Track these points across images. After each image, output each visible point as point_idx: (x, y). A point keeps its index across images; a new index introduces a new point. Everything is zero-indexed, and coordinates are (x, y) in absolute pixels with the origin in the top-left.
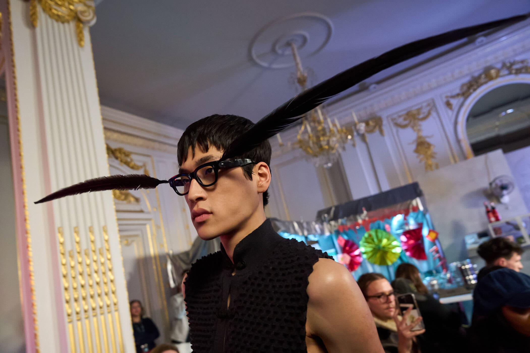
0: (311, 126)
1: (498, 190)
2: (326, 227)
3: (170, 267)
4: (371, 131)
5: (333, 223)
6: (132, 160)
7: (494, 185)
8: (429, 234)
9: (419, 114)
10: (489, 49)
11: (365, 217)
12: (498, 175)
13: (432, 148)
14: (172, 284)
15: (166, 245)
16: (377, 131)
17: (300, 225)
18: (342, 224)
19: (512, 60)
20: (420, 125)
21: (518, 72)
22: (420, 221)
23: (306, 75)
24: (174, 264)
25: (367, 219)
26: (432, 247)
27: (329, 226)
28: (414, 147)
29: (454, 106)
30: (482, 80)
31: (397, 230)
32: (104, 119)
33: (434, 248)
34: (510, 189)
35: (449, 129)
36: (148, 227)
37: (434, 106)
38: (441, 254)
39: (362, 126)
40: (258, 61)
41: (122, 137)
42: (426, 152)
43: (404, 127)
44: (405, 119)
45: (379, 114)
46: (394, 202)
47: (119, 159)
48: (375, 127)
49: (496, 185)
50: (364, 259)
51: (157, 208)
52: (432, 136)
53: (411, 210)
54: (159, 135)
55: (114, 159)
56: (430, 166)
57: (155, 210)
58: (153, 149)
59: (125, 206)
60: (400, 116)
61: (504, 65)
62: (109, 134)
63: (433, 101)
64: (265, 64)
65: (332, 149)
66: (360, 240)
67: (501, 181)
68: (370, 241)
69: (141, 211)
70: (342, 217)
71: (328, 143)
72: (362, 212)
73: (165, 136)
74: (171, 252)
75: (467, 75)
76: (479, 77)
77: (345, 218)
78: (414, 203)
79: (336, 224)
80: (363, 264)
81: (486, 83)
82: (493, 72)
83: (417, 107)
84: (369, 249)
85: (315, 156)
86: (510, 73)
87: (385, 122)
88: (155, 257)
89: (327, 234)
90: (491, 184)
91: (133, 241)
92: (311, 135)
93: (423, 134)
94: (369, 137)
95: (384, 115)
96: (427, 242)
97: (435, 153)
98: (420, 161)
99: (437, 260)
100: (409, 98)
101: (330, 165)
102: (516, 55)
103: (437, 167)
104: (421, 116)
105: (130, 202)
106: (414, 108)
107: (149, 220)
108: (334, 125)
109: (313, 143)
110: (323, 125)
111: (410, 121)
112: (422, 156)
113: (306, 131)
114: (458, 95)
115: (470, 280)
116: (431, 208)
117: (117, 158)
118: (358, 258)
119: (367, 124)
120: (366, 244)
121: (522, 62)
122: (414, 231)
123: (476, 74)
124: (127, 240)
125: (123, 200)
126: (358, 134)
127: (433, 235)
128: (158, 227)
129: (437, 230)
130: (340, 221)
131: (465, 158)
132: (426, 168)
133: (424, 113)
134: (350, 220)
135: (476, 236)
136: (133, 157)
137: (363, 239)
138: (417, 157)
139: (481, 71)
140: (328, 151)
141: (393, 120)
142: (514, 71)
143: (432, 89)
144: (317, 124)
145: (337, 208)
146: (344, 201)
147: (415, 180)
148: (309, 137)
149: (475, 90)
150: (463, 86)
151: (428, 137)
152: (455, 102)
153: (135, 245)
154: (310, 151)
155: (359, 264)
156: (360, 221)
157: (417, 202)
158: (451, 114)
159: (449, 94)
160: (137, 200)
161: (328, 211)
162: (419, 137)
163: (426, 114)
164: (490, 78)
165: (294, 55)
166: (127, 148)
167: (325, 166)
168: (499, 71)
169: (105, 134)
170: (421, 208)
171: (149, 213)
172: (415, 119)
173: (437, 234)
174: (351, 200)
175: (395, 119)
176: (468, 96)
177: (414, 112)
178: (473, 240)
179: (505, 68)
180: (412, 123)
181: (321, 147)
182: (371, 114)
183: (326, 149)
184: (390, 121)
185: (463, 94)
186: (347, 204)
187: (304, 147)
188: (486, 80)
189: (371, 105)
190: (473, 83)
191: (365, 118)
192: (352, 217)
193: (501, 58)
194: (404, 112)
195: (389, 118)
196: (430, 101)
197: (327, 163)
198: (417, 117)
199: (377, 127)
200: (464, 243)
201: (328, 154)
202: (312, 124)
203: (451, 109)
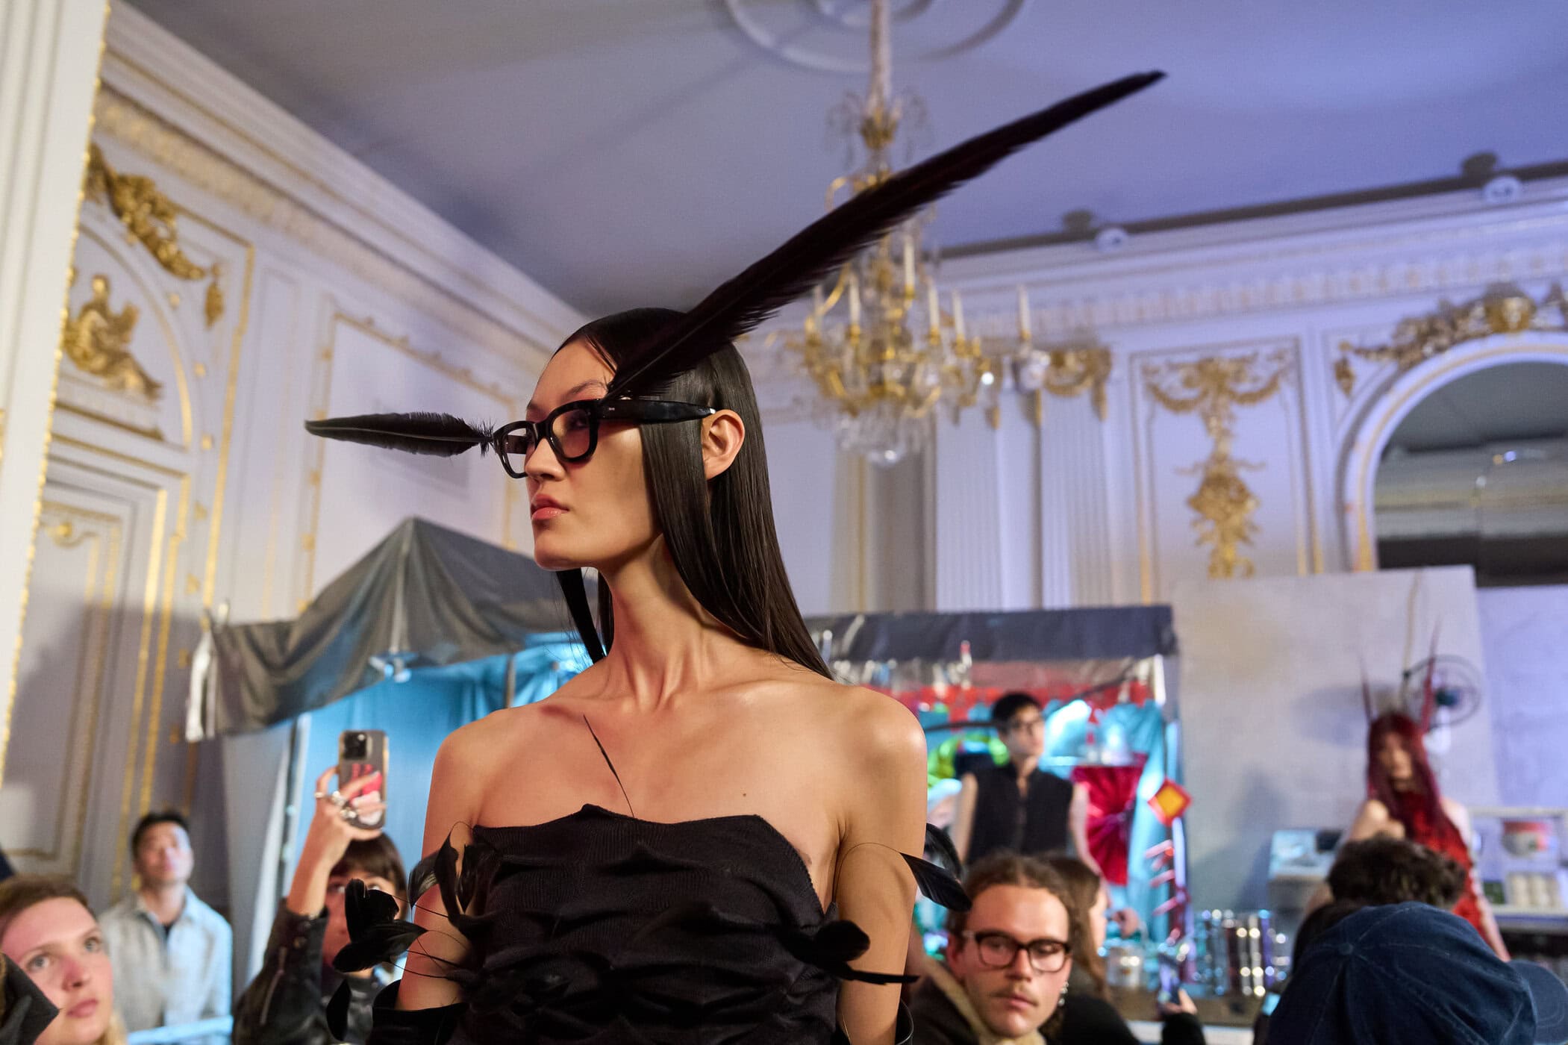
0: (863, 299)
3: (202, 662)
4: (1063, 391)
5: (843, 666)
6: (173, 237)
7: (1416, 683)
8: (1158, 794)
9: (1238, 376)
10: (1523, 224)
11: (962, 676)
13: (1250, 504)
14: (194, 731)
15: (208, 587)
16: (1085, 392)
18: (875, 680)
20: (1231, 417)
22: (1141, 746)
23: (896, 114)
24: (220, 653)
25: (966, 685)
26: (1159, 842)
28: (1191, 485)
29: (1357, 386)
30: (1471, 325)
31: (1056, 754)
32: (111, 52)
33: (1166, 845)
34: (1466, 706)
35: (1324, 459)
36: (162, 496)
37: (1297, 365)
38: (1178, 875)
39: (1038, 362)
40: (740, 15)
41: (162, 141)
42: (1228, 516)
43: (1178, 406)
44: (1188, 383)
45: (1105, 339)
46: (1077, 651)
47: (127, 219)
48: (1080, 379)
49: (1425, 682)
51: (213, 441)
52: (1262, 466)
53: (1124, 694)
54: (305, 176)
55: (105, 210)
56: (1228, 568)
57: (207, 444)
58: (266, 220)
59: (96, 396)
60: (1173, 367)
61: (1555, 294)
62: (115, 112)
63: (1297, 343)
64: (762, 36)
65: (918, 402)
67: (1443, 673)
69: (155, 435)
70: (883, 658)
71: (906, 381)
72: (957, 658)
73: (324, 189)
74: (221, 612)
75: (1428, 291)
76: (1466, 311)
77: (892, 663)
78: (1142, 669)
79: (854, 677)
81: (1483, 335)
82: (1514, 307)
83: (1238, 352)
85: (852, 409)
87: (1118, 372)
88: (157, 618)
90: (1407, 675)
91: (89, 534)
92: (856, 330)
93: (1235, 449)
94: (1048, 405)
95: (1122, 347)
96: (1145, 820)
97: (1254, 528)
98: (1199, 543)
99: (1163, 890)
100: (1220, 314)
101: (891, 456)
103: (1250, 571)
104: (1245, 387)
105: (122, 386)
106: (1228, 354)
107: (177, 474)
108: (948, 321)
109: (856, 360)
110: (909, 304)
111: (1205, 394)
112: (1208, 526)
113: (842, 309)
114: (1382, 350)
115: (1251, 980)
116: (1189, 707)
117: (119, 212)
119: (1058, 361)
122: (1110, 772)
123: (1458, 299)
124: (68, 524)
125: (94, 372)
126: (1018, 386)
127: (1173, 801)
128: (200, 511)
129: (1189, 787)
130: (871, 667)
131: (1346, 565)
132: (1212, 570)
133: (1255, 380)
134: (909, 675)
135: (1310, 841)
136: (181, 225)
138: (1195, 523)
139: (1476, 294)
140: (899, 404)
141: (1147, 372)
143: (1301, 305)
144: (886, 301)
145: (872, 621)
146: (904, 604)
147: (1164, 599)
148: (849, 335)
149: (1440, 350)
150: (1407, 322)
151: (1243, 464)
152: (1364, 371)
153: (92, 550)
154: (838, 389)
156: (940, 687)
157: (1152, 669)
158: (1344, 409)
159: (1354, 340)
160: (151, 388)
161: (838, 624)
162: (1219, 458)
163: (1260, 385)
164: (1501, 326)
165: (875, 35)
166: (168, 187)
167: (874, 456)
168: (1533, 308)
169: (98, 112)
170: (1160, 696)
171: (181, 449)
172: (1221, 389)
173: (1187, 800)
174: (929, 607)
175: (1156, 372)
176: (1412, 365)
177: (1226, 367)
178: (1297, 852)
179: (1554, 306)
180: (1207, 403)
181: (879, 383)
182: (1080, 330)
183: (894, 395)
184: (1138, 373)
185: (1399, 353)
186: (910, 617)
187: (818, 369)
188: (1486, 327)
189: (1090, 300)
190: (1441, 325)
191: (1057, 339)
192: (915, 664)
193: (1552, 268)
194: (1192, 358)
195: (1138, 363)
196: (1287, 345)
197: (882, 447)
198: (1230, 384)
199: (1089, 382)
200: (1266, 855)
201: (897, 413)
202: (870, 293)
203: (1347, 390)
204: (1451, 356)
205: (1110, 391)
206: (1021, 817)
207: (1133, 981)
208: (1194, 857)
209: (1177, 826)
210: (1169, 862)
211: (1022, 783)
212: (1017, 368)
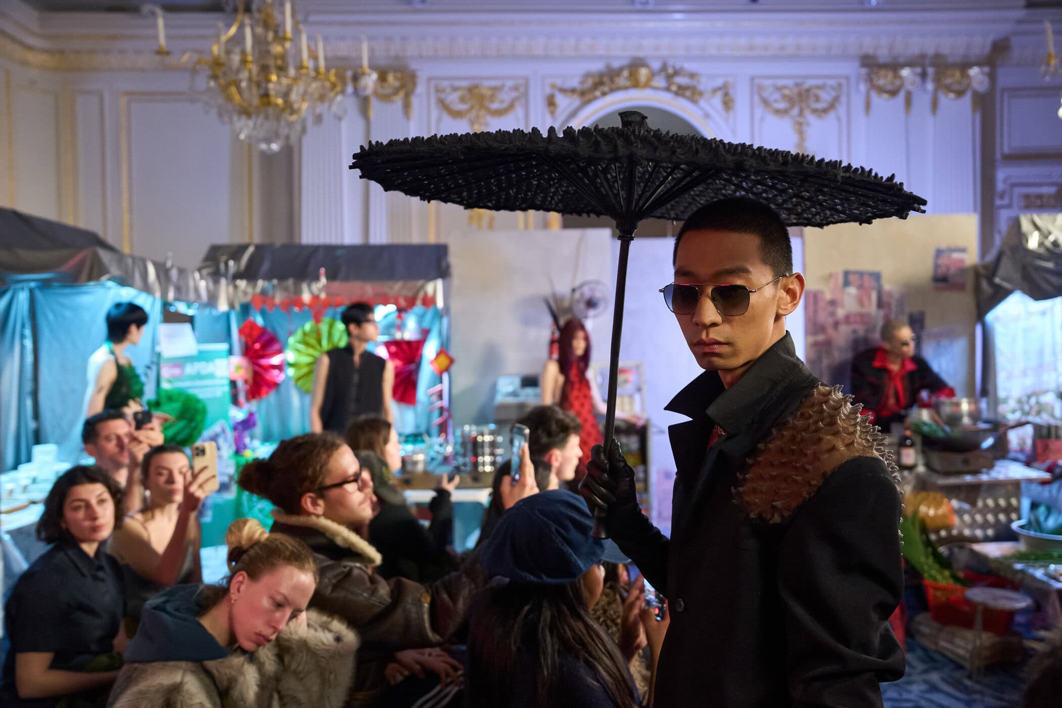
0: (254, 35)
1: (582, 306)
2: (224, 290)
4: (385, 98)
5: (242, 284)
7: (577, 295)
8: (434, 359)
9: (492, 98)
10: (652, 24)
11: (320, 290)
12: (590, 277)
16: (399, 100)
17: (163, 272)
18: (264, 292)
19: (678, 65)
20: (487, 124)
21: (681, 91)
22: (426, 325)
25: (323, 296)
26: (435, 385)
27: (231, 289)
29: (559, 111)
30: (621, 81)
33: (438, 387)
37: (526, 95)
38: (445, 402)
39: (370, 77)
43: (457, 113)
44: (462, 100)
45: (413, 66)
46: (390, 275)
48: (396, 91)
49: (582, 295)
50: (288, 378)
53: (419, 302)
56: (480, 218)
60: (455, 89)
61: (664, 68)
63: (527, 80)
65: (293, 111)
66: (291, 333)
67: (592, 290)
68: (313, 341)
70: (268, 277)
71: (286, 95)
72: (317, 278)
75: (600, 57)
76: (618, 72)
77: (275, 282)
78: (430, 288)
79: (250, 290)
80: (282, 389)
81: (626, 88)
82: (643, 72)
83: (493, 83)
84: (306, 360)
85: (245, 112)
86: (667, 89)
87: (420, 89)
89: (223, 306)
90: (574, 290)
92: (250, 58)
94: (374, 104)
95: (424, 72)
96: (427, 370)
99: (436, 413)
100: (484, 57)
101: (275, 147)
102: (689, 58)
104: (495, 106)
106: (487, 83)
108: (314, 56)
109: (250, 79)
110: (288, 45)
111: (472, 108)
113: (238, 39)
114: (573, 91)
115: (484, 464)
116: (455, 306)
118: (275, 372)
119: (382, 78)
120: (301, 347)
121: (692, 76)
122: (409, 343)
123: (616, 64)
126: (356, 92)
127: (443, 362)
129: (453, 353)
130: (260, 283)
131: (545, 224)
133: (502, 102)
134: (286, 289)
135: (517, 382)
137: (299, 335)
139: (624, 62)
140: (280, 111)
141: (438, 90)
142: (674, 88)
143: (531, 57)
144: (271, 37)
145: (260, 249)
146: (279, 240)
147: (442, 240)
148: (244, 62)
149: (604, 94)
150: (588, 75)
152: (564, 102)
154: (237, 97)
155: (274, 385)
156: (306, 297)
157: (436, 288)
159: (559, 82)
161: (236, 252)
163: (505, 105)
164: (636, 84)
167: (263, 146)
168: (653, 75)
170: (440, 303)
172: (482, 106)
173: (452, 361)
174: (296, 241)
175: (443, 91)
176: (589, 102)
177: (485, 92)
178: (510, 389)
179: (663, 74)
180: (473, 114)
181: (266, 95)
182: (397, 58)
183: (276, 105)
184: (432, 91)
185: (583, 93)
186: (285, 247)
187: (222, 81)
188: (628, 83)
189: (404, 39)
190: (606, 79)
191: (382, 62)
192: (290, 282)
193: (664, 52)
194: (465, 84)
195: (433, 83)
196: (521, 82)
197: (268, 141)
198: (487, 103)
199: (402, 94)
200: (494, 389)
201: (278, 119)
202: (259, 30)
203: (552, 113)
204: (609, 99)
205: (415, 101)
206: (356, 378)
207: (420, 468)
208: (455, 391)
209: (445, 377)
210: (440, 396)
211: (357, 358)
212: (356, 78)
